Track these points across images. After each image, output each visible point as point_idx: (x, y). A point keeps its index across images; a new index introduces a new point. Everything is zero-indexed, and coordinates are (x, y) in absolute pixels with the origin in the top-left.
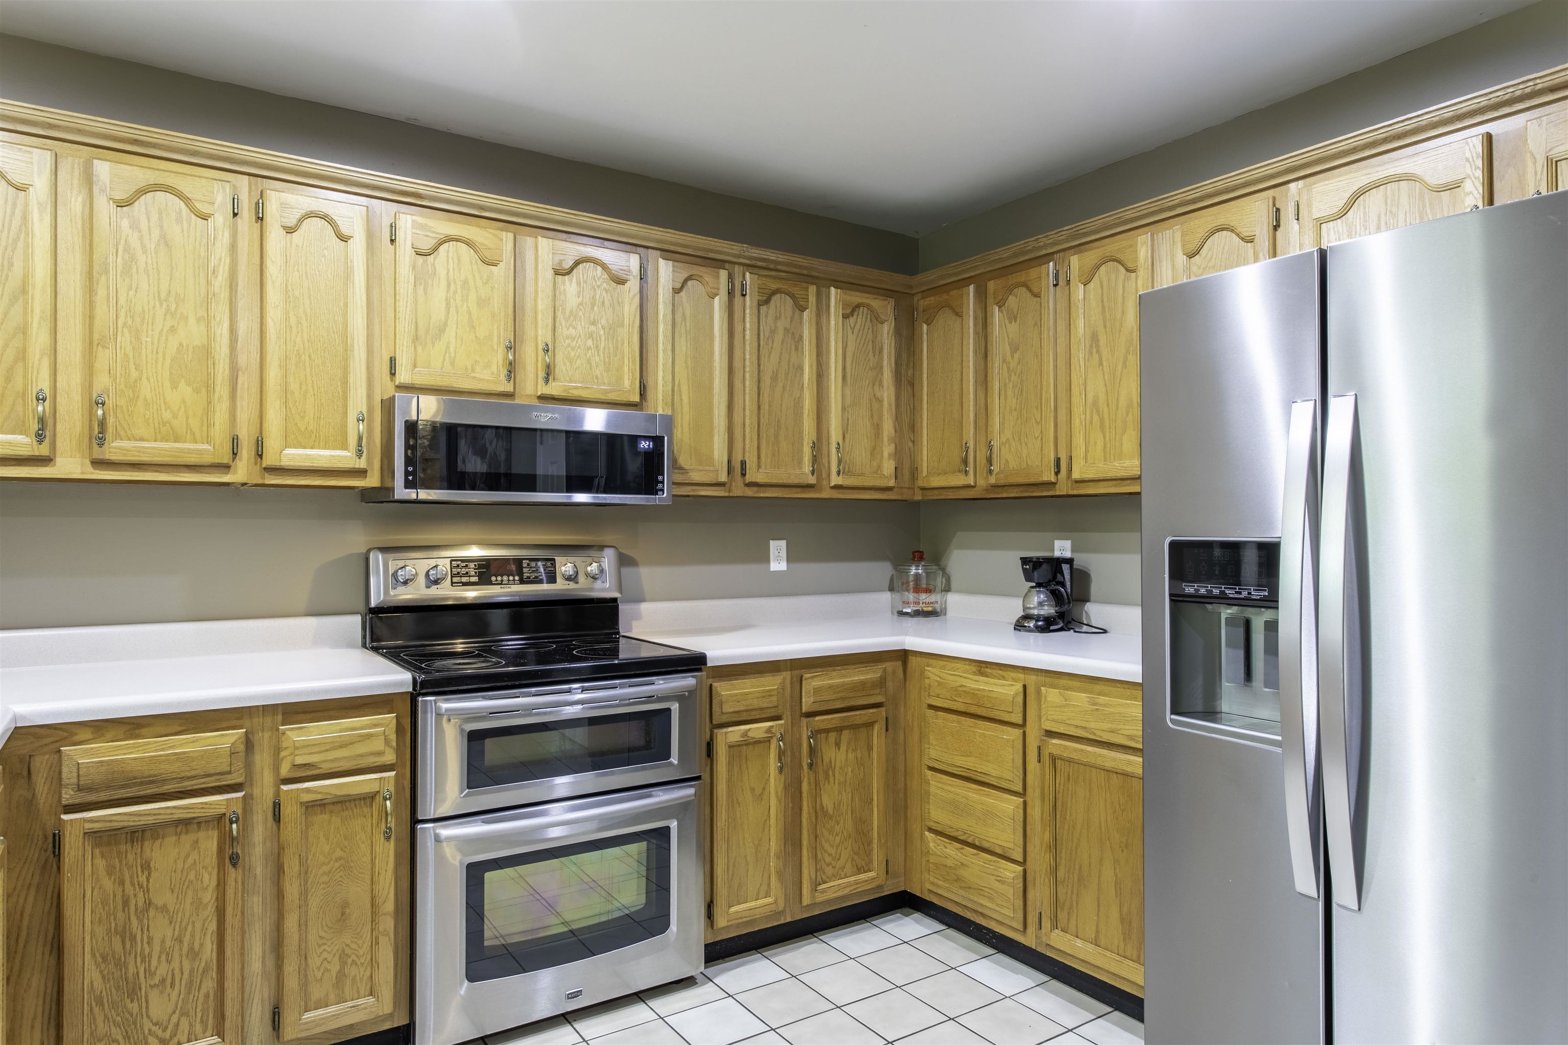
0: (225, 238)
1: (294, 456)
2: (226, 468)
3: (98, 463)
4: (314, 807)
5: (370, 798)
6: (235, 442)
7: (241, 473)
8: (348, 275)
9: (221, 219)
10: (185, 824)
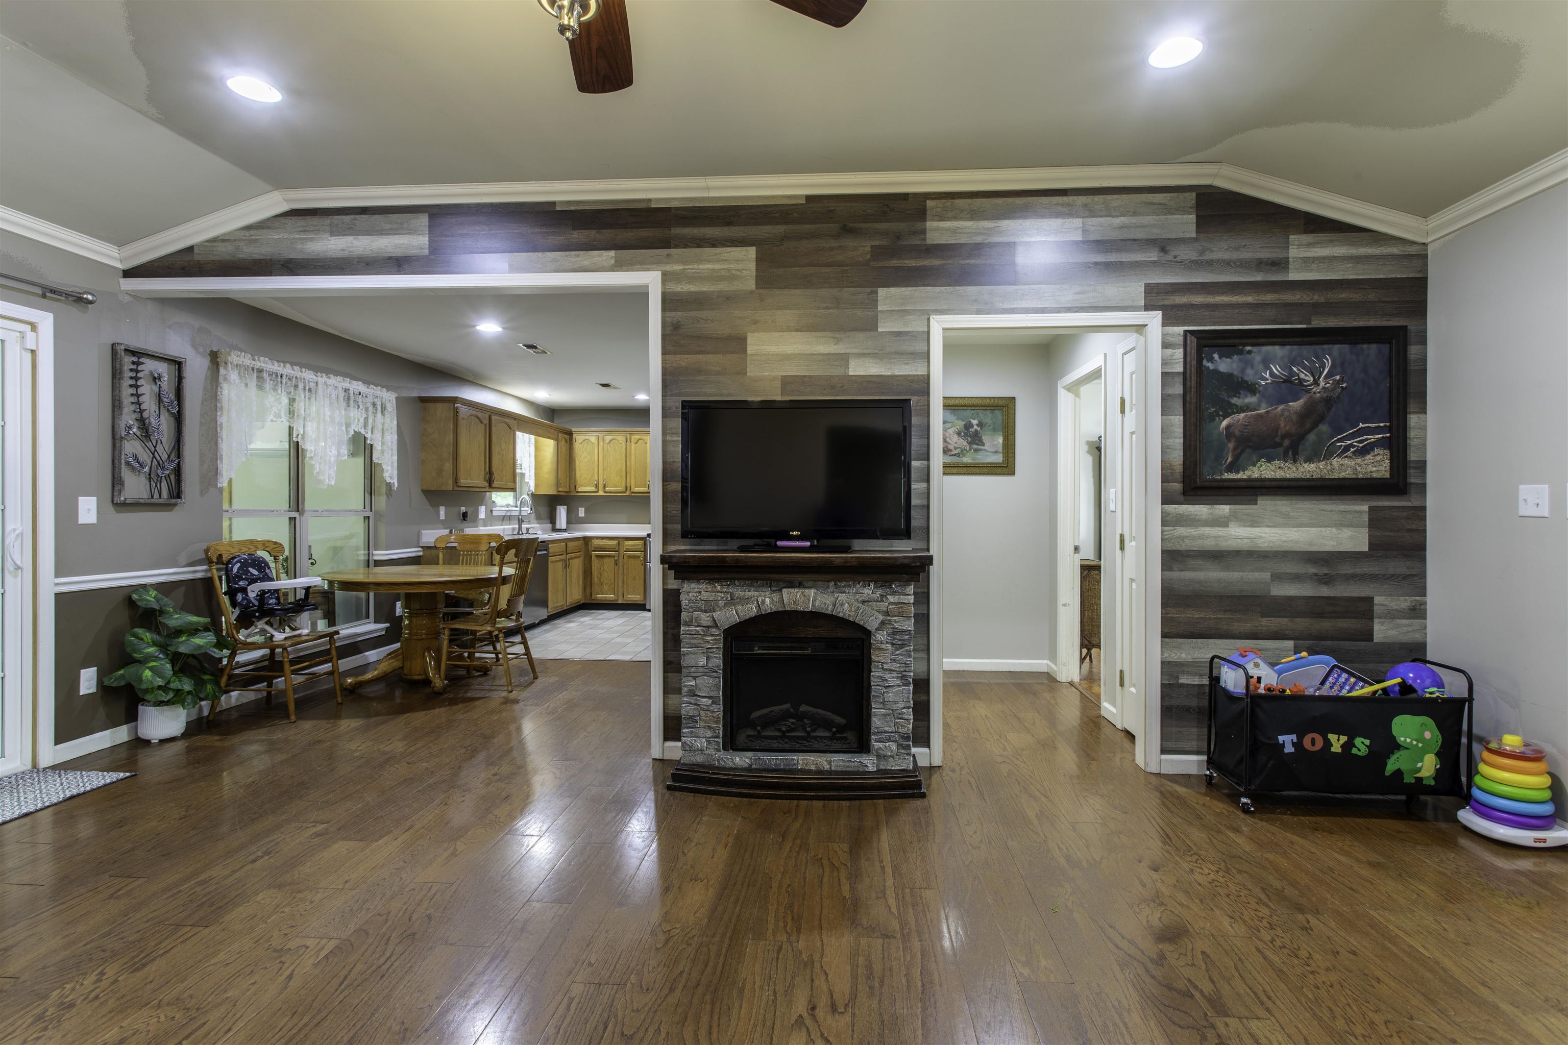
0: (624, 447)
1: (636, 490)
2: (625, 492)
3: (605, 492)
4: (630, 557)
5: (639, 557)
6: (626, 487)
7: (627, 494)
8: (646, 451)
9: (624, 444)
10: (609, 556)
